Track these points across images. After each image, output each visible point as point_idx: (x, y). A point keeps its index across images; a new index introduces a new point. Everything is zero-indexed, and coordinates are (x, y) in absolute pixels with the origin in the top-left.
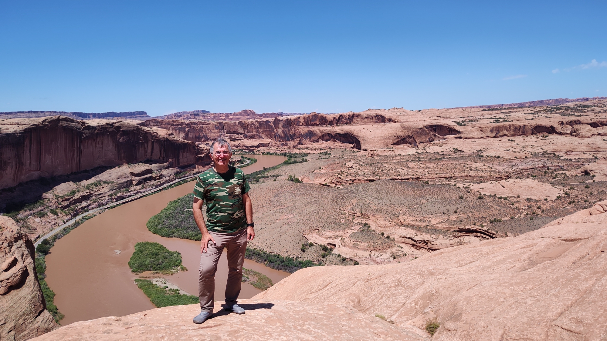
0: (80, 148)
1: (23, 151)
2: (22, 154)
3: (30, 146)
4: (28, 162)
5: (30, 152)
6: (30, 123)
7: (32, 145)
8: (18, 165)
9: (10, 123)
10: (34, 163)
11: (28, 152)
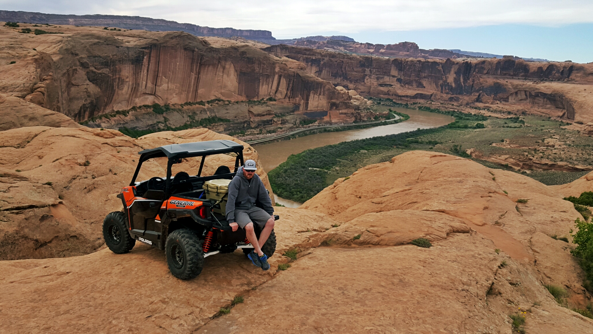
0: (199, 73)
1: (141, 70)
2: (139, 73)
3: (149, 65)
4: (144, 83)
5: (148, 71)
6: (151, 37)
7: (151, 64)
8: (134, 85)
9: (131, 35)
10: (150, 85)
11: (146, 71)
